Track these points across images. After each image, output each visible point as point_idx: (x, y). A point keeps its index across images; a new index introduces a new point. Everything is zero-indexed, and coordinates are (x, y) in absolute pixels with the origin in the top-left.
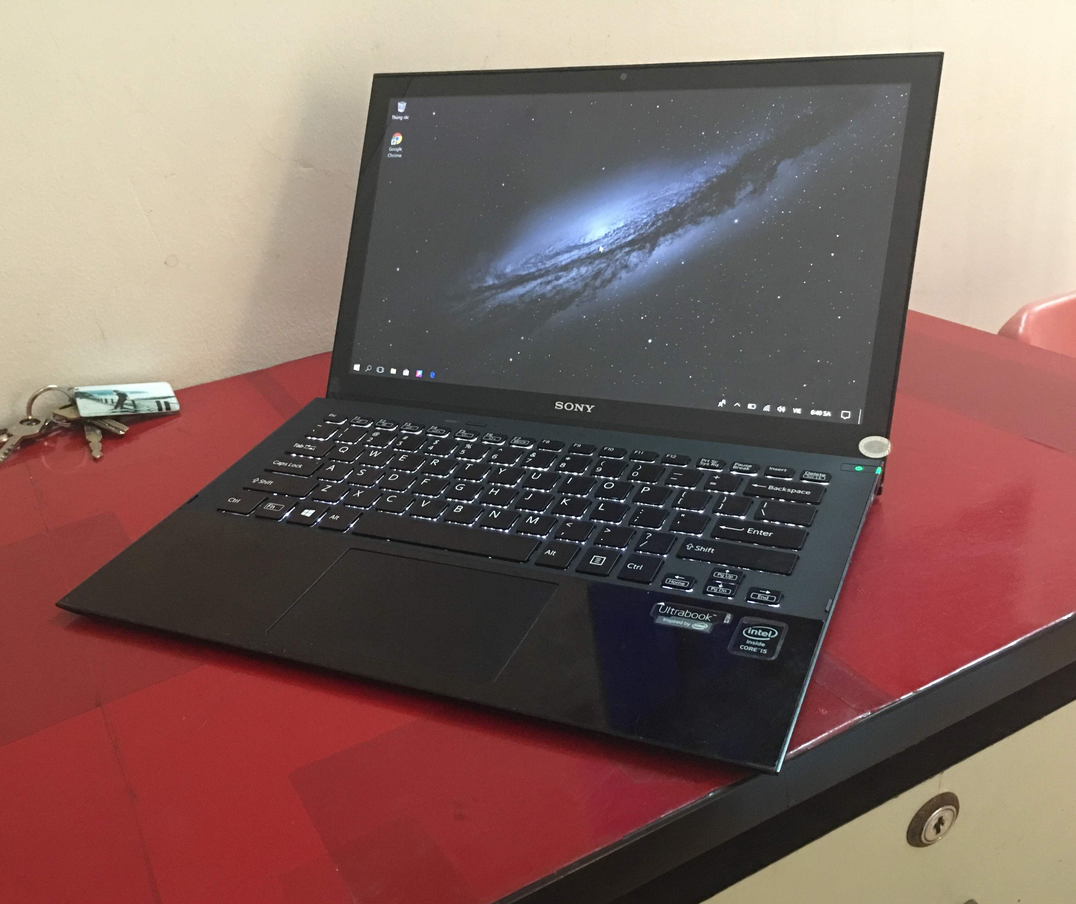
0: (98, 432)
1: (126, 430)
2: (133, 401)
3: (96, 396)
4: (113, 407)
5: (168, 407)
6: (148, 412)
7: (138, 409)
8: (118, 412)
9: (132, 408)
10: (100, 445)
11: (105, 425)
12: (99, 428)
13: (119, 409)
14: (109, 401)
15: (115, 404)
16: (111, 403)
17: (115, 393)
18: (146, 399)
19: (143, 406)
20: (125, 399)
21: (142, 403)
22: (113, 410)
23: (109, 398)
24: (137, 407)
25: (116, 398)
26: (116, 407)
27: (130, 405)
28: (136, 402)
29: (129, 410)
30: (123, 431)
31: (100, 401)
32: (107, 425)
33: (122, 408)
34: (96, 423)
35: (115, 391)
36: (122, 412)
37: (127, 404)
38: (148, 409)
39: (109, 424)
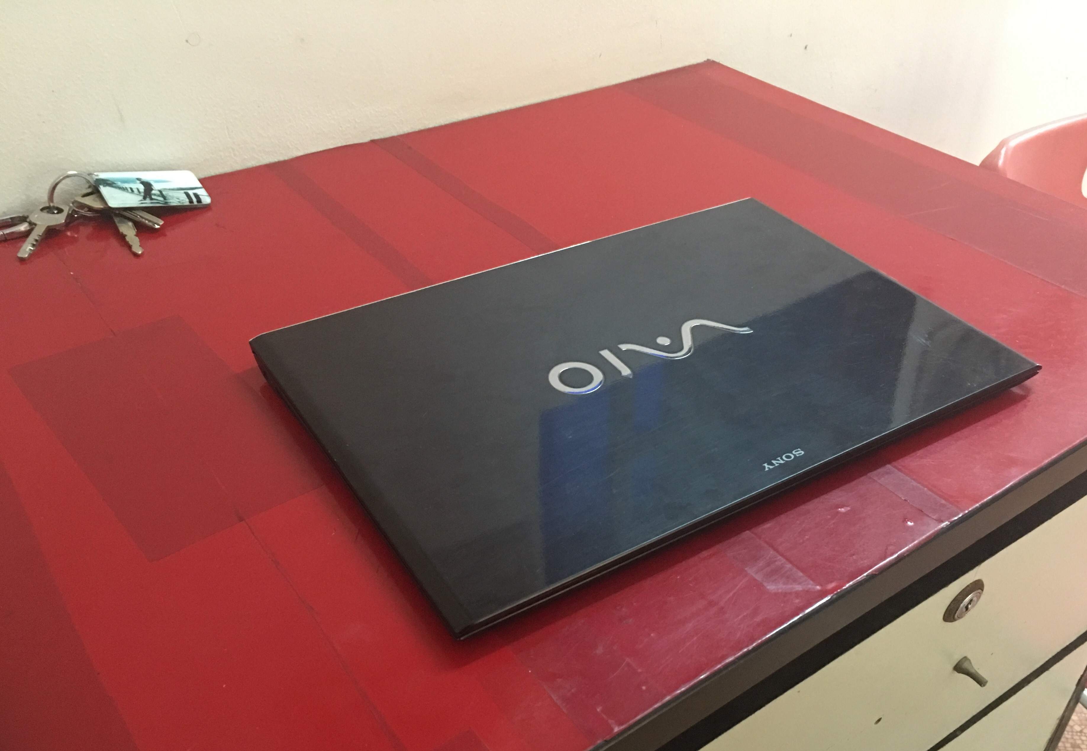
0: (130, 224)
1: (161, 224)
2: (160, 191)
3: (119, 184)
4: (141, 198)
5: (199, 201)
6: (179, 204)
7: (168, 201)
8: (148, 203)
9: (161, 199)
10: (137, 239)
11: (137, 217)
12: (130, 219)
13: (148, 201)
14: (136, 191)
15: (143, 194)
16: (138, 193)
17: (138, 182)
18: (173, 190)
19: (173, 197)
20: (152, 189)
21: (171, 193)
22: (141, 200)
23: (134, 186)
24: (167, 198)
25: (142, 188)
26: (145, 198)
27: (159, 196)
28: (164, 193)
29: (161, 202)
30: (158, 225)
31: (126, 190)
32: (138, 216)
33: (152, 199)
34: (126, 214)
35: (138, 179)
36: (152, 203)
37: (155, 195)
38: (178, 200)
39: (141, 216)
